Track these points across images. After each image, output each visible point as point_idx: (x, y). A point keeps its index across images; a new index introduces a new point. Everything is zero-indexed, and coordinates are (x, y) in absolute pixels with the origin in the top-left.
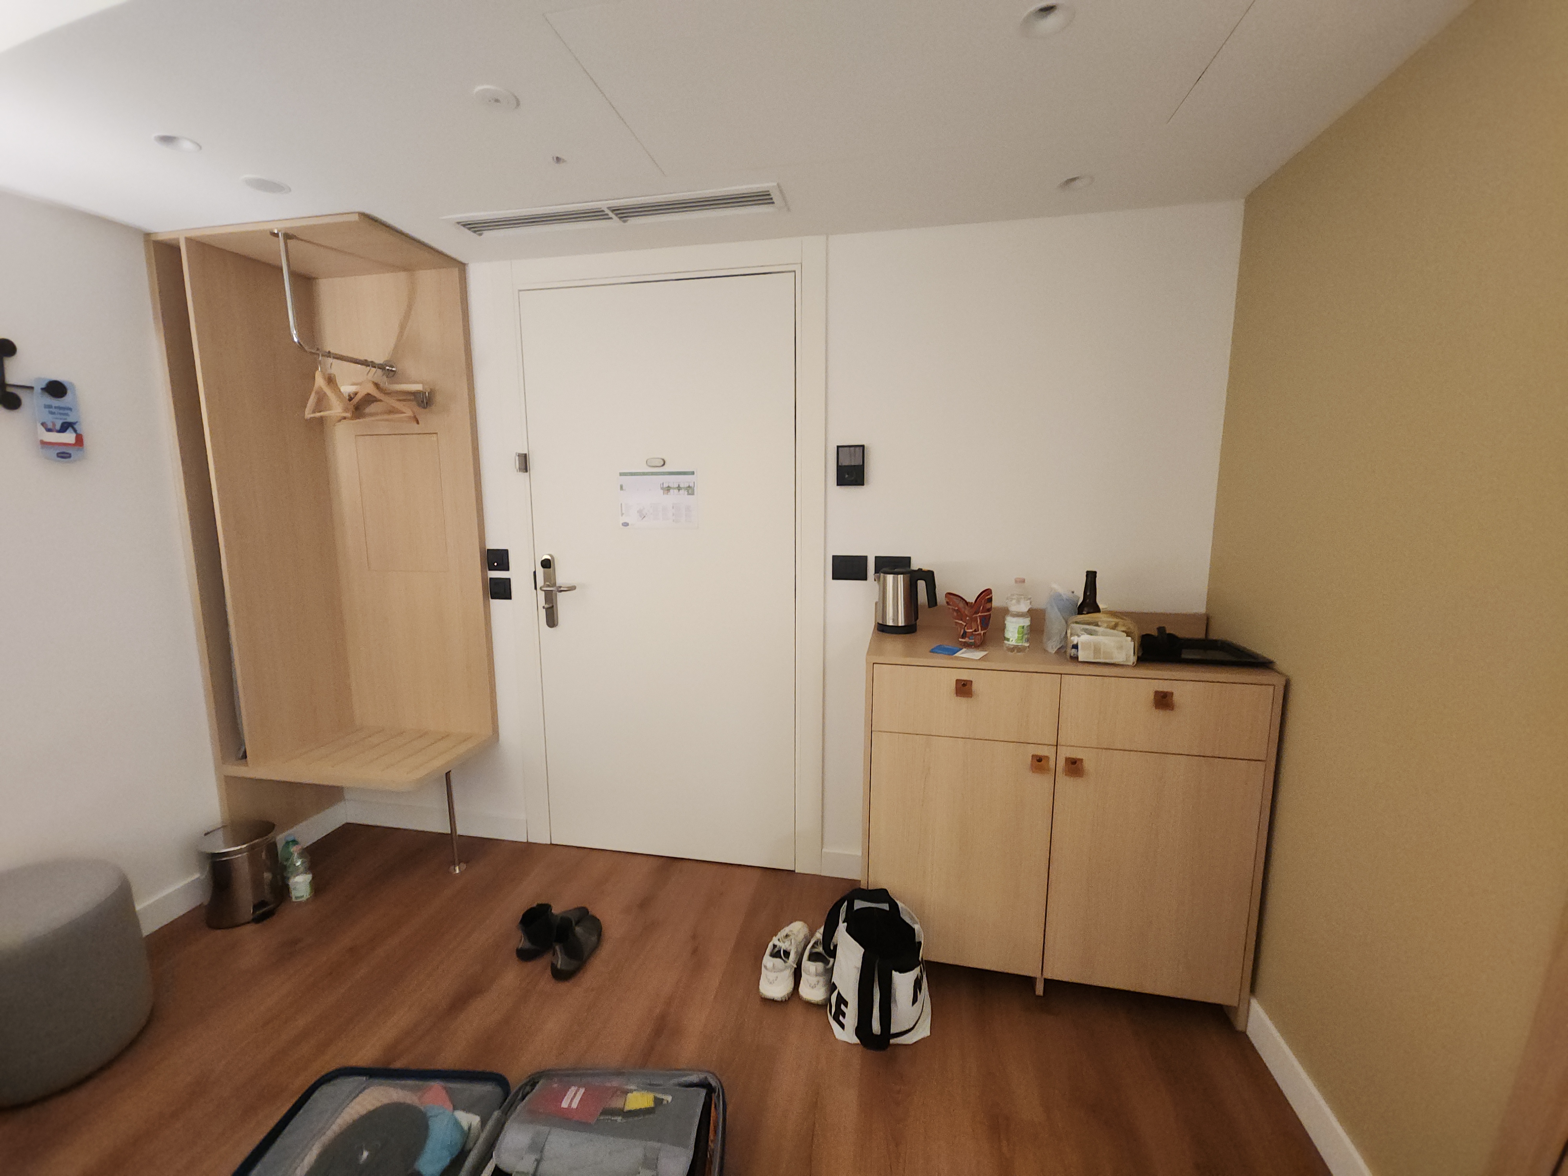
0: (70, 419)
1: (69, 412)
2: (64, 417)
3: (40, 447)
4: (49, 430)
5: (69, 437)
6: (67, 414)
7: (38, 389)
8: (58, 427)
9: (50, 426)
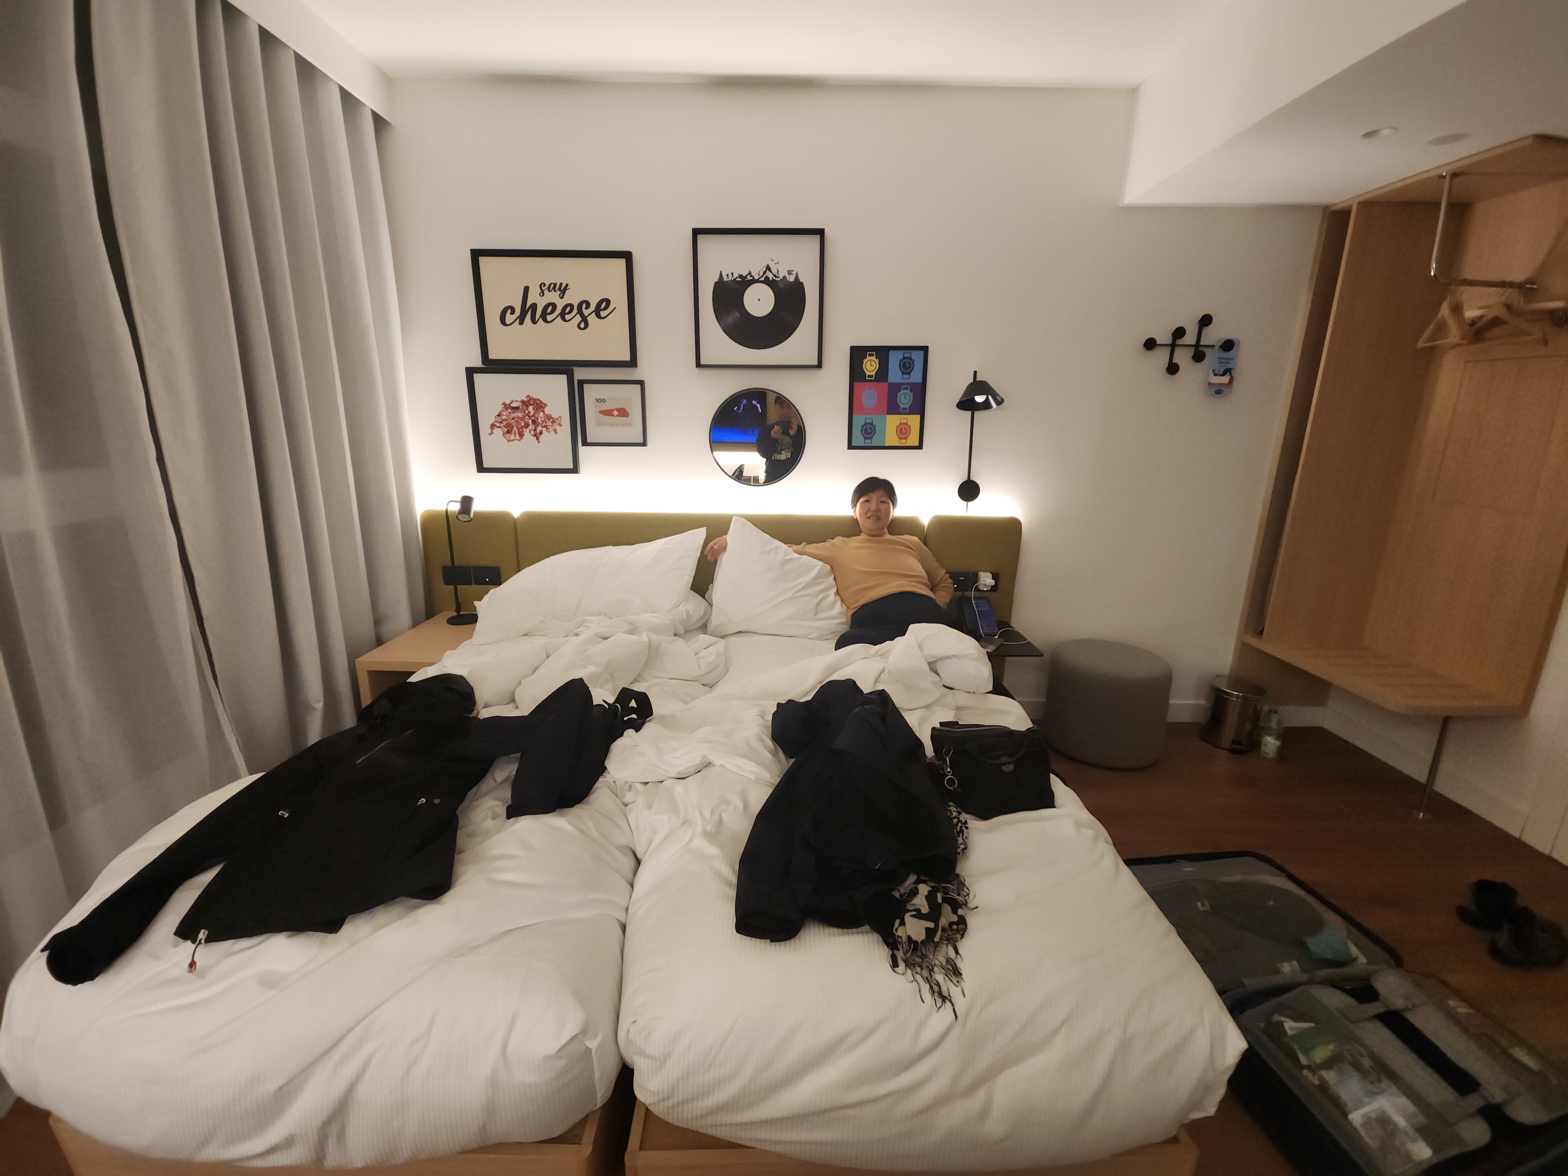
0: (1229, 366)
1: (1231, 361)
2: (1227, 365)
3: (1207, 385)
4: (1215, 375)
5: (1225, 379)
6: (1229, 363)
7: (1217, 347)
8: (1221, 373)
9: (1217, 372)
